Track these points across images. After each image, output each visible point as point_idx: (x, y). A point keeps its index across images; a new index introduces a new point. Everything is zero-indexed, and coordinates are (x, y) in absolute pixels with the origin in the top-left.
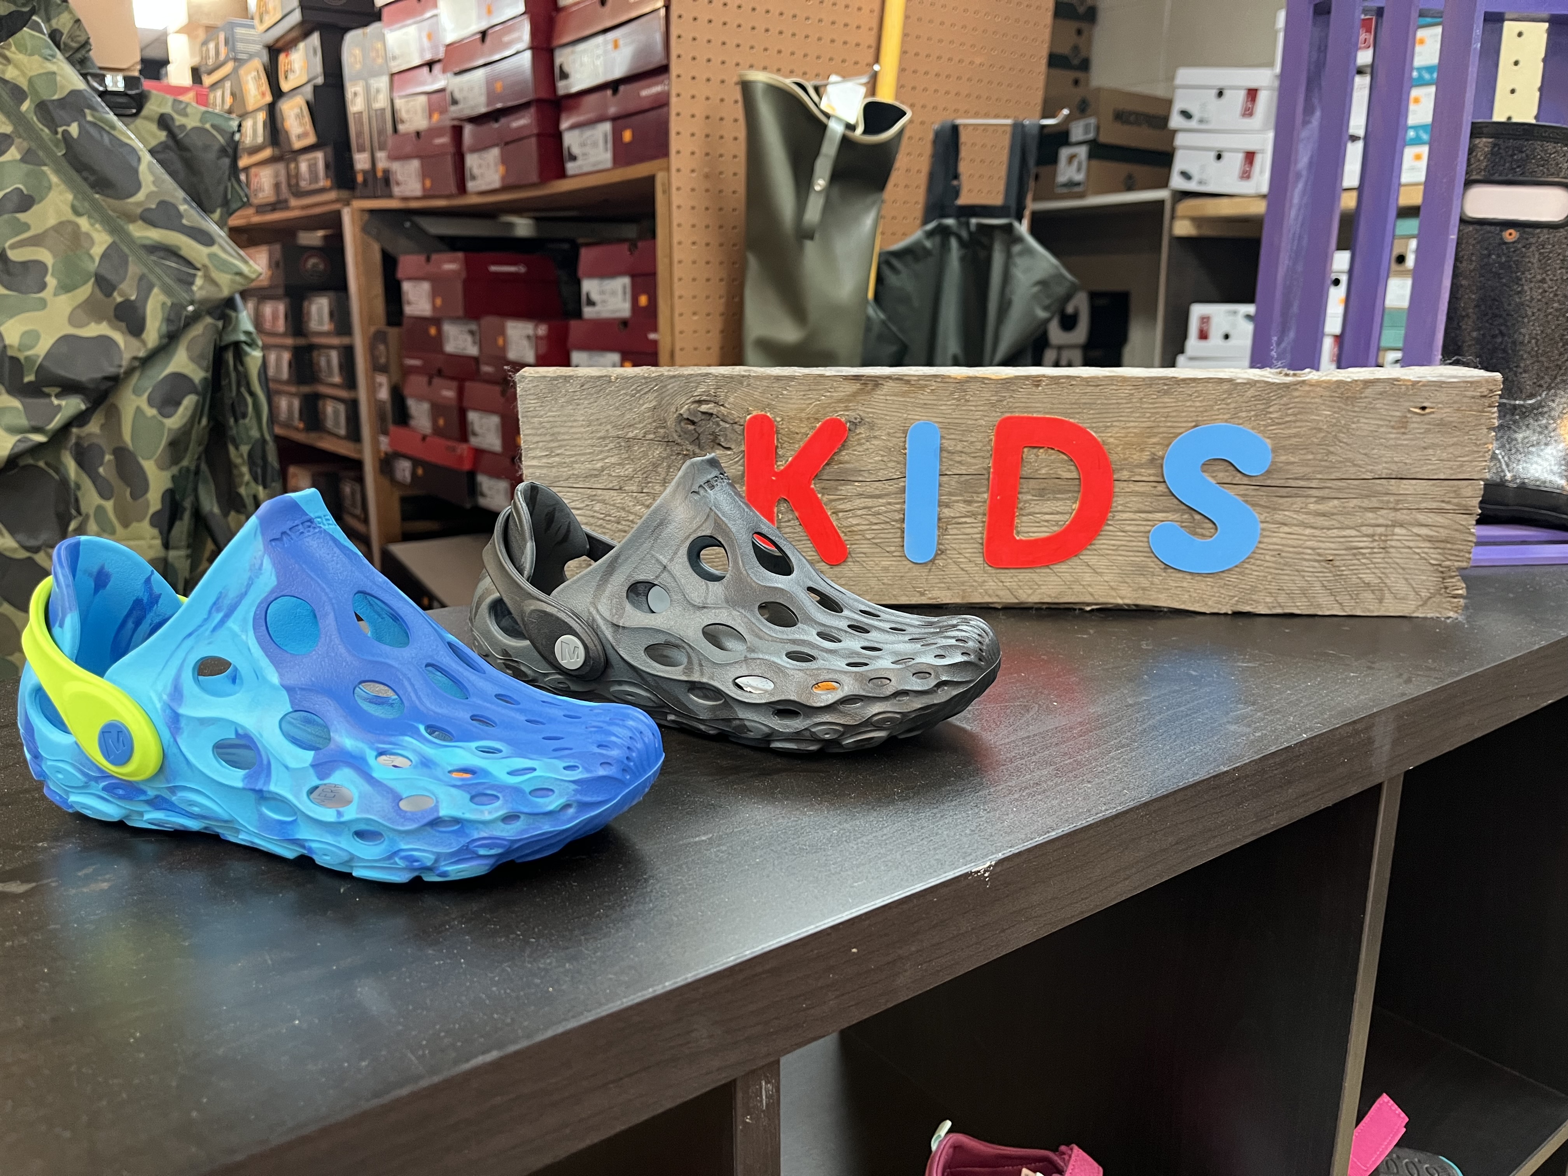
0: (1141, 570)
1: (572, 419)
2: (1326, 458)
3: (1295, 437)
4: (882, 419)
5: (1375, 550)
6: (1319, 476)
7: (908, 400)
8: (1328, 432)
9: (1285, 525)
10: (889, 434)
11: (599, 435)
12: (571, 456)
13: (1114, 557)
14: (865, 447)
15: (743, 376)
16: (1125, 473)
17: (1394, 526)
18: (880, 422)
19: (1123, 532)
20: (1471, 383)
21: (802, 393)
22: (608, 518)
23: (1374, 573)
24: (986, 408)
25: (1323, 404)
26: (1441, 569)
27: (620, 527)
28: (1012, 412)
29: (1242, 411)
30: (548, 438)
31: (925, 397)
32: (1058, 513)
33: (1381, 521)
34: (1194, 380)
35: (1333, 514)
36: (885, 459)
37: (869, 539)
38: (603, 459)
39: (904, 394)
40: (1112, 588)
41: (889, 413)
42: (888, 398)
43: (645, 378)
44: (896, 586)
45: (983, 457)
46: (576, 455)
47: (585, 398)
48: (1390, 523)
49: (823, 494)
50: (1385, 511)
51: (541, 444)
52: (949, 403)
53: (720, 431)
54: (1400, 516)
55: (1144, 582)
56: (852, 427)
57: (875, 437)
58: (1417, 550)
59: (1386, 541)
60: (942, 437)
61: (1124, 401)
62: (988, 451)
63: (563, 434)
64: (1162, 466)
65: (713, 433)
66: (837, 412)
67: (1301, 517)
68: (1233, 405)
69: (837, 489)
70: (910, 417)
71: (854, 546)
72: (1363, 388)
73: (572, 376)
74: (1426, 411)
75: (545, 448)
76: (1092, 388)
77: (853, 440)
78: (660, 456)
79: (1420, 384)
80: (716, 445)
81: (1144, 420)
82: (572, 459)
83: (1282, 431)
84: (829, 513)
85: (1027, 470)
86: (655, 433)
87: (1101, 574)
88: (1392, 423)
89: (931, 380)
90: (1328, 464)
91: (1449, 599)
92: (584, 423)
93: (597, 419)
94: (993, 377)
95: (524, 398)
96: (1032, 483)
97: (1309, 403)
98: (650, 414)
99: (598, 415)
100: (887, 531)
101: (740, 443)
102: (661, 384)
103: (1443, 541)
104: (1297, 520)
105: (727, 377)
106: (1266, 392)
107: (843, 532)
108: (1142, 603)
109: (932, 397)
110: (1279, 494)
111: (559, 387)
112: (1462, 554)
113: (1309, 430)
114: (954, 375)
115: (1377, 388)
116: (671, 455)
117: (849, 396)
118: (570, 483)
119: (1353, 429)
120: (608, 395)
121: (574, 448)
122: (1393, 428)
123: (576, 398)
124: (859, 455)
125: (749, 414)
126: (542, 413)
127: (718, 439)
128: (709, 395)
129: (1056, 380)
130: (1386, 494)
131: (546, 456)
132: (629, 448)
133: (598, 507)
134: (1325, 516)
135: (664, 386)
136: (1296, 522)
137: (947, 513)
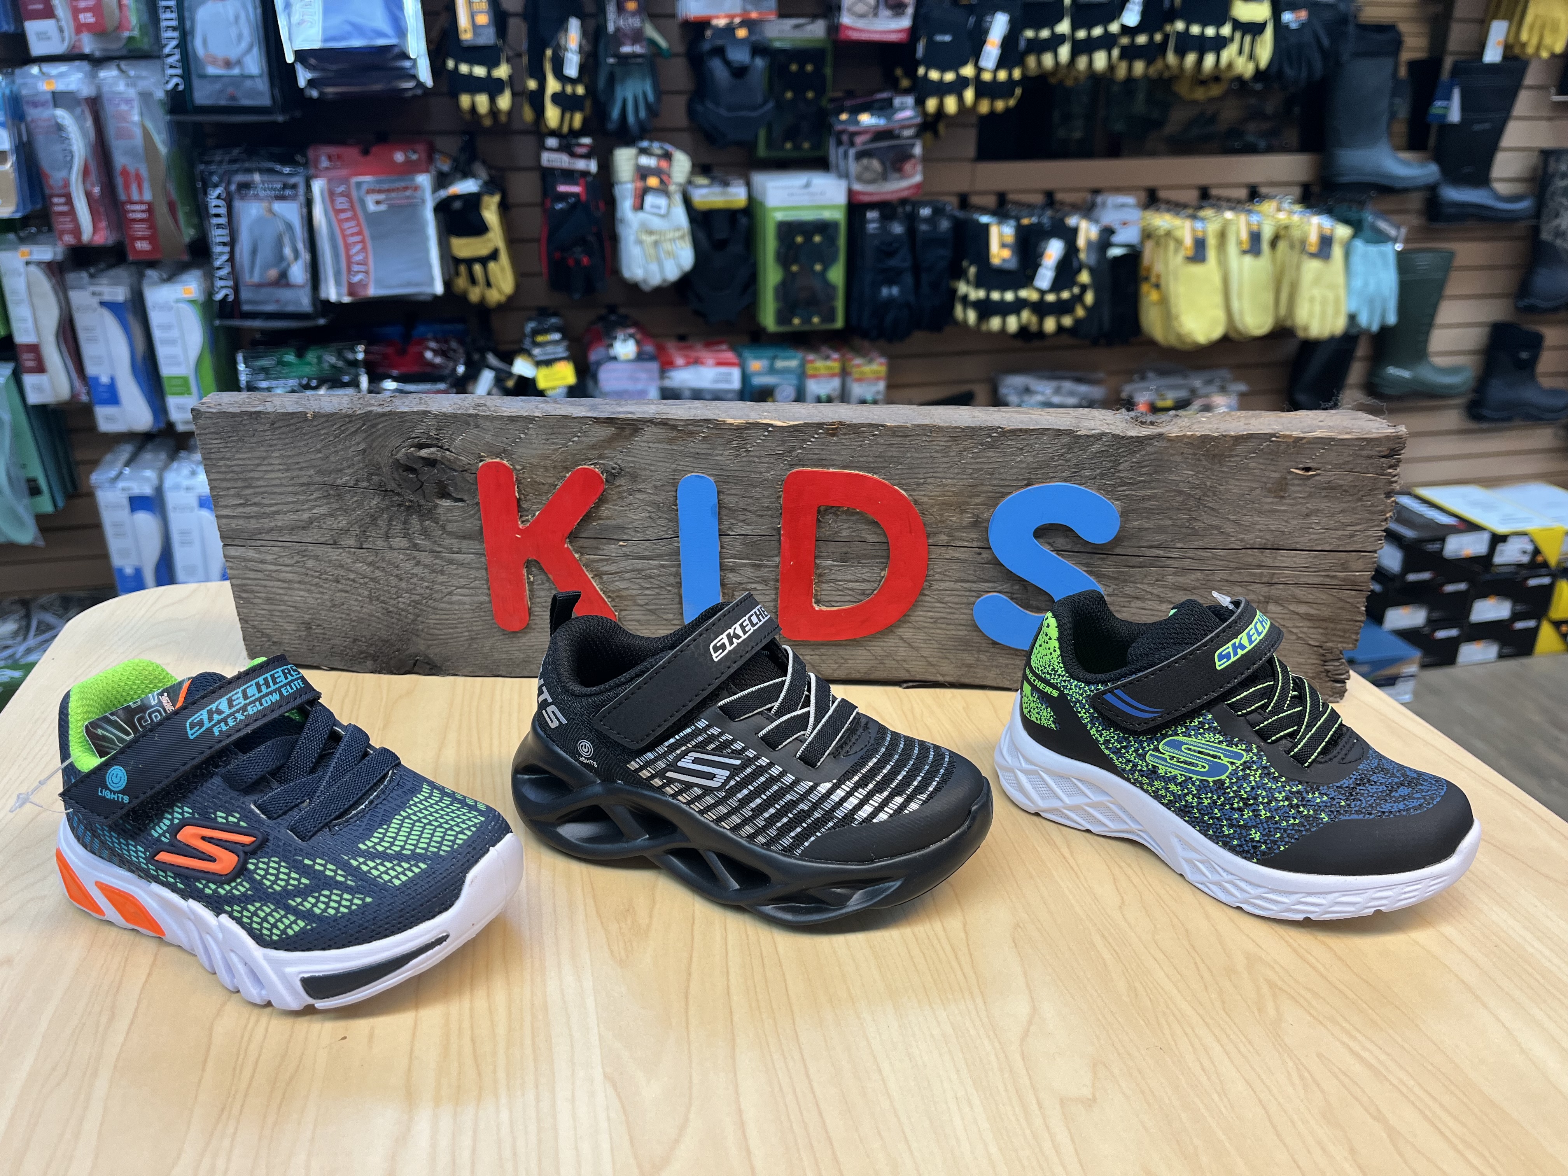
0: (965, 645)
1: (265, 462)
2: (1187, 524)
3: (1149, 499)
4: (645, 469)
6: (1179, 545)
7: (675, 448)
8: (1190, 495)
9: (1137, 598)
11: (301, 481)
12: (271, 505)
13: (933, 631)
14: (629, 502)
15: (470, 415)
16: (943, 538)
17: (1268, 602)
18: (643, 473)
19: (943, 603)
20: (1369, 441)
21: (544, 437)
22: (324, 576)
24: (772, 460)
25: (1184, 462)
26: (1322, 651)
27: (340, 586)
28: (803, 466)
29: (1084, 469)
30: (241, 484)
31: (698, 446)
32: (864, 581)
33: (1252, 597)
34: (1026, 431)
36: (653, 515)
37: (641, 606)
38: (310, 509)
39: (671, 441)
40: (930, 664)
41: (654, 463)
42: (651, 445)
43: (349, 416)
45: (772, 516)
46: (276, 504)
47: (280, 439)
48: (1262, 599)
49: (582, 554)
50: (1259, 586)
51: (232, 492)
52: (727, 453)
53: (448, 479)
54: (1274, 591)
55: (969, 658)
56: (610, 478)
57: (639, 491)
58: (1294, 630)
60: (719, 492)
62: (777, 510)
63: (258, 479)
64: (986, 529)
65: (441, 482)
66: (591, 460)
67: (1156, 591)
68: (1075, 461)
69: (597, 549)
70: (679, 468)
71: (624, 613)
72: (1234, 445)
73: (259, 413)
74: (1311, 473)
75: (238, 496)
76: (899, 439)
77: (613, 494)
78: (378, 507)
79: (1304, 441)
80: (444, 494)
81: (965, 477)
82: (272, 509)
83: (1133, 493)
84: (590, 576)
85: (825, 532)
86: (368, 481)
87: (917, 649)
88: (1269, 485)
89: (702, 426)
90: (1189, 531)
91: (1330, 684)
92: (281, 467)
93: (298, 463)
94: (779, 423)
95: (203, 437)
96: (831, 547)
97: (1167, 460)
98: (359, 457)
99: (297, 459)
100: (662, 597)
101: (473, 494)
102: (369, 424)
103: (1324, 620)
104: (1152, 594)
105: (450, 416)
106: (1115, 447)
107: (609, 597)
108: (967, 681)
109: (704, 446)
110: (1130, 564)
111: (244, 426)
112: (1347, 635)
113: (1167, 491)
114: (730, 421)
115: (1251, 444)
116: (392, 506)
117: (603, 441)
118: (275, 536)
119: (1220, 492)
120: (305, 434)
121: (273, 496)
122: (1269, 491)
123: (267, 438)
124: (621, 511)
125: (481, 461)
126: (228, 455)
127: (445, 487)
128: (429, 437)
129: (855, 429)
130: (1259, 566)
131: (241, 504)
132: (339, 497)
133: (310, 563)
134: (1185, 590)
135: (374, 426)
136: (1149, 596)
137: (732, 578)
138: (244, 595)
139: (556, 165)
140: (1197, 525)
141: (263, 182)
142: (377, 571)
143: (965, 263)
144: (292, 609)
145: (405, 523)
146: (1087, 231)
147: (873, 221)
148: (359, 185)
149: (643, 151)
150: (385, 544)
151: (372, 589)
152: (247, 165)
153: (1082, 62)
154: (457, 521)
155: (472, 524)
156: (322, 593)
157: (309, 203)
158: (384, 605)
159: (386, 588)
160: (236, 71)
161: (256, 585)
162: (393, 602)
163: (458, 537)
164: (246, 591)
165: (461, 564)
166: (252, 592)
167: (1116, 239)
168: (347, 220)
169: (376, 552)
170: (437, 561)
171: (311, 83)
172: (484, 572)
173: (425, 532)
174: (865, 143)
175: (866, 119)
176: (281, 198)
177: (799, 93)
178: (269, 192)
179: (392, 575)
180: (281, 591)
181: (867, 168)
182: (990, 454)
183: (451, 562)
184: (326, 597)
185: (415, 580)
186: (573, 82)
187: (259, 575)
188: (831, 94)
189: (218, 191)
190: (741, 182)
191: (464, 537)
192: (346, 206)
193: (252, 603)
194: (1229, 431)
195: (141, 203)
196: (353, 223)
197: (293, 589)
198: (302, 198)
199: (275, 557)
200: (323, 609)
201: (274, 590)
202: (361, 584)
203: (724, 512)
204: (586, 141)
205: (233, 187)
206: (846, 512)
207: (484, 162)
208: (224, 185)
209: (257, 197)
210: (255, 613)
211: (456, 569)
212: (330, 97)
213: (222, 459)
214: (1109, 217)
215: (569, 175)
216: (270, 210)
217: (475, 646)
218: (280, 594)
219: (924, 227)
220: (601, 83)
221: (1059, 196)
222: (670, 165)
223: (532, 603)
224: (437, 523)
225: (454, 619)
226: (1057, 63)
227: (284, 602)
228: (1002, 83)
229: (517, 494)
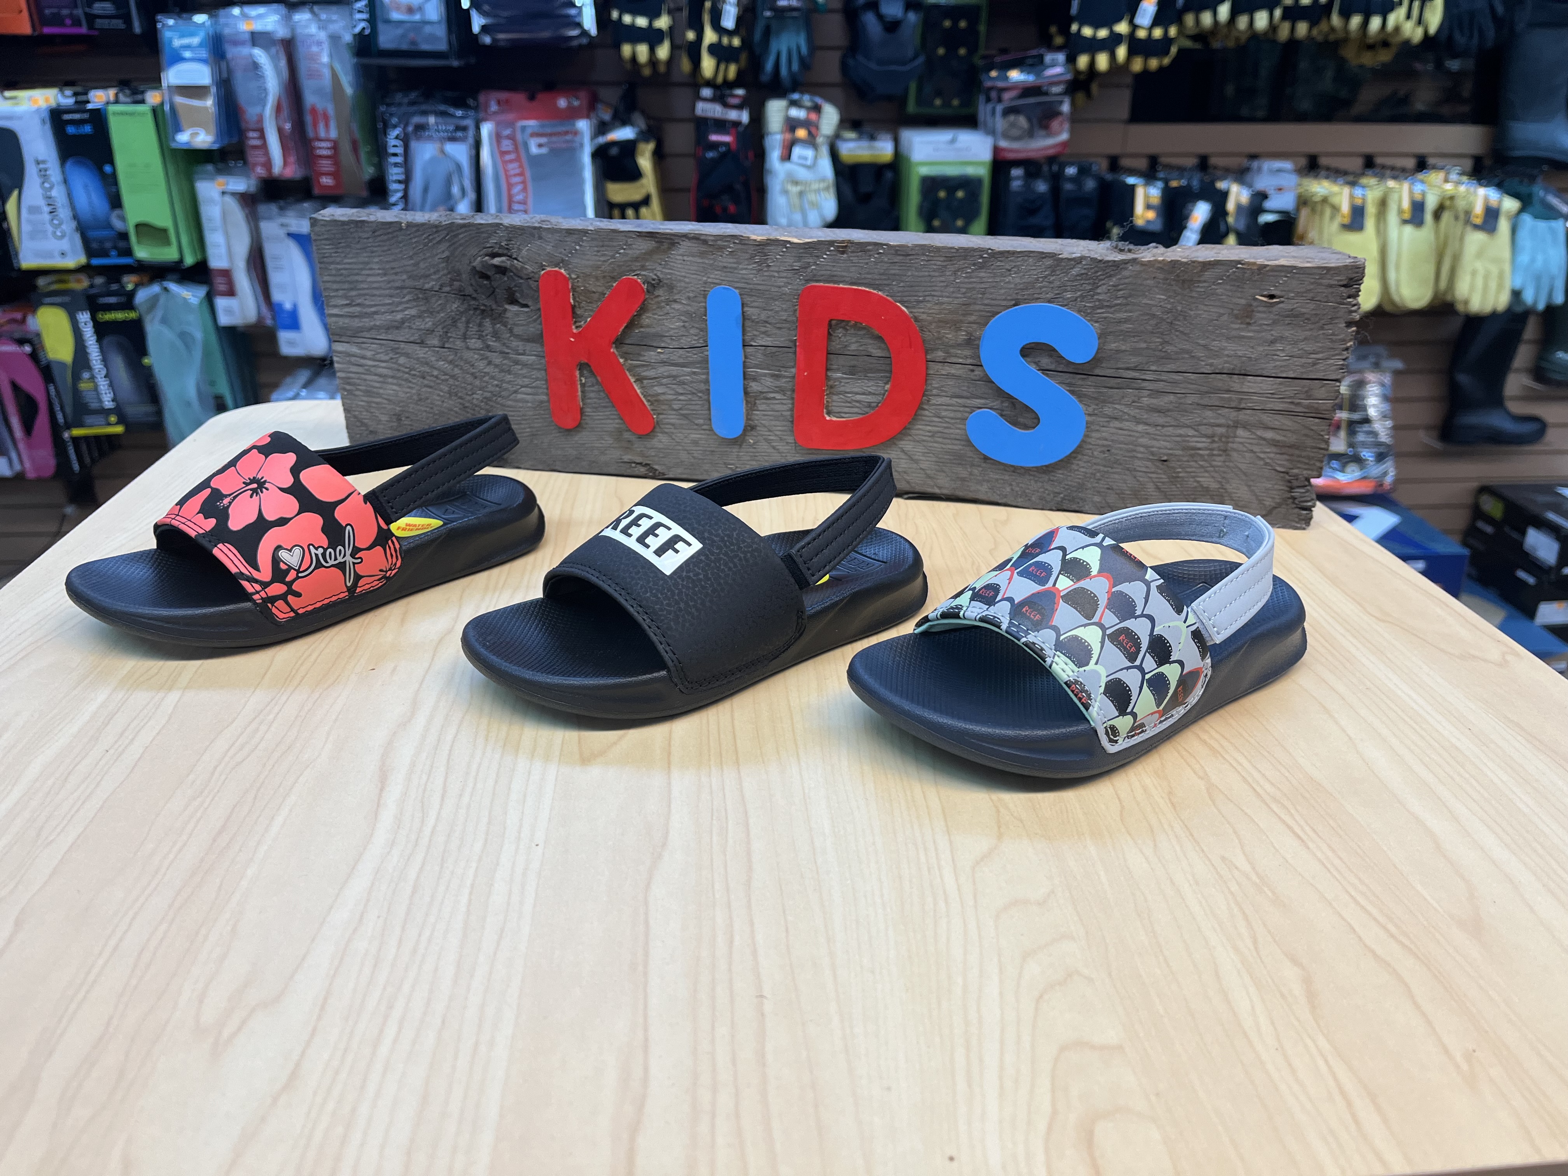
0: (959, 459)
1: (368, 267)
2: (1160, 347)
3: (1125, 322)
4: (680, 281)
5: (1215, 452)
6: (1153, 368)
7: (707, 261)
8: (1163, 320)
9: (1116, 419)
10: (689, 298)
11: (396, 285)
12: (372, 306)
13: (931, 444)
14: (666, 312)
15: (535, 228)
16: (940, 354)
17: (1237, 427)
18: (678, 285)
19: (939, 417)
20: (1329, 269)
21: (596, 249)
22: (413, 372)
23: (1213, 477)
24: (790, 275)
25: (1157, 287)
26: (1287, 477)
27: (426, 382)
28: (817, 281)
29: (1066, 291)
30: (346, 286)
31: (725, 260)
32: (870, 393)
33: (1222, 421)
34: (1013, 253)
35: (1168, 410)
36: (687, 324)
37: (675, 410)
38: (402, 311)
39: (702, 254)
40: (929, 477)
41: (688, 275)
42: (685, 258)
43: (436, 226)
44: (705, 461)
45: (789, 329)
46: (376, 305)
47: (379, 246)
48: (1231, 423)
49: (626, 360)
50: (1227, 410)
51: (341, 293)
52: (750, 267)
53: (515, 286)
54: (1242, 416)
55: (964, 473)
56: (651, 289)
57: (675, 301)
58: (1262, 455)
59: (1228, 442)
60: (743, 305)
61: (937, 274)
62: (794, 322)
63: (362, 282)
64: (978, 347)
65: (510, 288)
66: (635, 271)
67: (1133, 412)
68: (1057, 283)
69: (639, 355)
70: (709, 280)
71: (661, 416)
72: (1201, 271)
73: (363, 221)
74: (1275, 300)
75: (346, 297)
76: (901, 258)
77: (652, 303)
78: (458, 311)
79: (1268, 268)
80: (513, 301)
81: (960, 296)
82: (373, 309)
83: (1111, 315)
84: (632, 380)
85: (835, 346)
86: (451, 286)
87: (916, 462)
88: (1235, 312)
89: (729, 241)
90: (1163, 354)
91: (1297, 510)
92: (380, 272)
93: (393, 268)
94: (796, 240)
95: (318, 243)
96: (841, 360)
97: (1141, 285)
98: (444, 265)
99: (393, 265)
100: (693, 403)
101: (536, 300)
102: (452, 234)
103: (1291, 446)
104: (1129, 415)
105: (518, 229)
106: (1093, 271)
107: (648, 401)
108: (961, 494)
109: (731, 260)
110: (1108, 385)
111: (351, 233)
112: (1312, 462)
113: (1142, 315)
114: (753, 237)
115: (1218, 270)
116: (470, 310)
117: (645, 254)
118: (373, 334)
119: (1191, 316)
120: (400, 243)
121: (373, 298)
122: (1237, 317)
123: (369, 245)
124: (660, 320)
125: (543, 270)
126: (338, 260)
127: (514, 294)
128: (501, 247)
129: (862, 247)
130: (1228, 391)
131: (347, 305)
132: (426, 299)
133: (402, 360)
134: (1159, 412)
135: (456, 236)
136: (1127, 417)
137: (754, 386)
138: (348, 387)
139: (710, 114)
140: (1169, 348)
141: (437, 124)
142: (456, 369)
143: (1109, 224)
144: (385, 401)
145: (480, 325)
146: (1238, 195)
147: (1017, 178)
148: (524, 128)
149: (794, 103)
150: (463, 344)
151: (452, 385)
152: (424, 107)
153: (1242, 22)
154: (524, 325)
155: (533, 329)
156: (410, 387)
157: (477, 145)
158: (460, 400)
159: (463, 385)
160: (417, 17)
161: (358, 379)
162: (468, 398)
163: (523, 340)
164: (349, 384)
165: (525, 365)
166: (354, 384)
167: (1268, 204)
168: (511, 161)
169: (455, 351)
170: (505, 362)
171: (485, 29)
172: (543, 372)
173: (496, 335)
174: (1012, 99)
175: (1015, 75)
176: (453, 139)
177: (952, 49)
178: (442, 134)
179: (468, 373)
180: (377, 385)
181: (1013, 125)
182: (982, 274)
183: (517, 363)
184: (414, 391)
185: (486, 378)
186: (730, 33)
187: (360, 370)
188: (982, 51)
189: (397, 132)
190: (889, 137)
191: (528, 340)
192: (510, 148)
193: (355, 395)
194: (1197, 257)
195: (328, 140)
196: (515, 165)
197: (388, 383)
198: (471, 140)
199: (373, 353)
200: (411, 403)
201: (372, 383)
202: (443, 380)
203: (748, 323)
204: (740, 92)
205: (410, 129)
206: (855, 326)
207: (643, 113)
208: (402, 126)
209: (430, 138)
210: (357, 404)
211: (521, 369)
212: (502, 44)
213: (332, 263)
214: (1263, 183)
215: (721, 125)
216: (442, 151)
217: (536, 442)
218: (377, 388)
219: (1068, 186)
220: (758, 35)
221: (1213, 161)
222: (819, 117)
223: (584, 404)
224: (506, 326)
225: (518, 416)
226: (1216, 22)
227: (379, 395)
228: (1157, 40)
229: (572, 301)
